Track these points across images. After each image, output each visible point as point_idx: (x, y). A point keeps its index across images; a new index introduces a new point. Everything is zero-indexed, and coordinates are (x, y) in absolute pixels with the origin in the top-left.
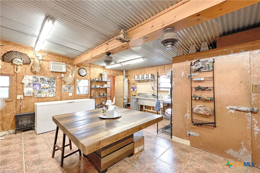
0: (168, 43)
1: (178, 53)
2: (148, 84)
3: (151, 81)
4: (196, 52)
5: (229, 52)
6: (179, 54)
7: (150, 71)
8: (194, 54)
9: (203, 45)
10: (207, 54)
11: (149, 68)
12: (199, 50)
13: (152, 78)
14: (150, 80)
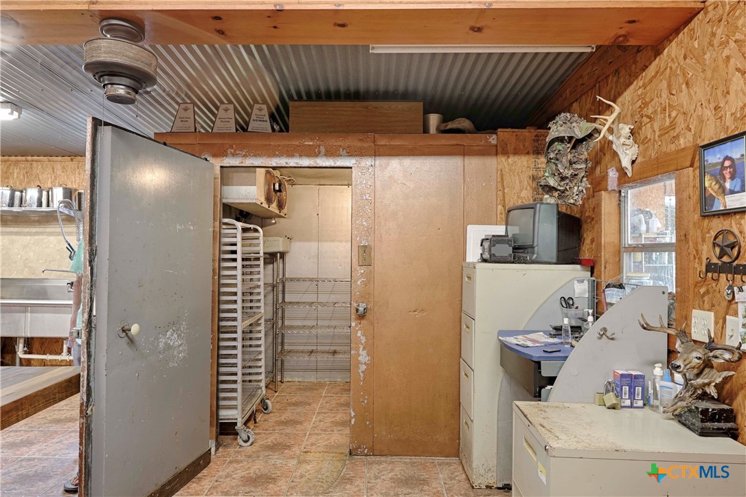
0: (116, 80)
1: (178, 120)
2: (51, 234)
3: (63, 220)
4: (237, 130)
5: (317, 150)
6: (180, 126)
7: (59, 172)
8: (229, 135)
9: (258, 113)
10: (266, 145)
11: (54, 158)
12: (246, 127)
13: (68, 206)
14: (58, 214)
